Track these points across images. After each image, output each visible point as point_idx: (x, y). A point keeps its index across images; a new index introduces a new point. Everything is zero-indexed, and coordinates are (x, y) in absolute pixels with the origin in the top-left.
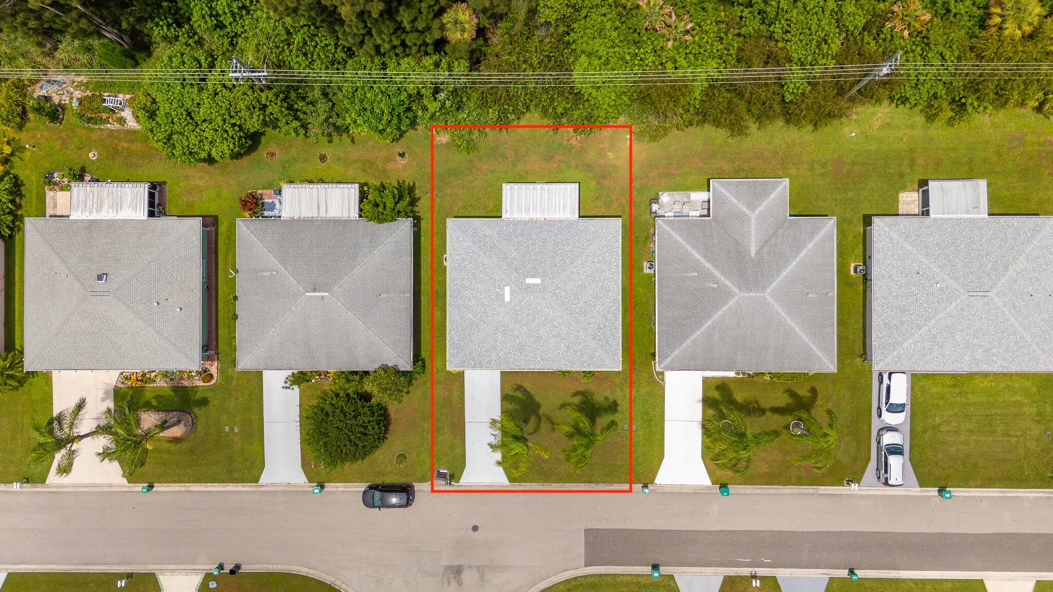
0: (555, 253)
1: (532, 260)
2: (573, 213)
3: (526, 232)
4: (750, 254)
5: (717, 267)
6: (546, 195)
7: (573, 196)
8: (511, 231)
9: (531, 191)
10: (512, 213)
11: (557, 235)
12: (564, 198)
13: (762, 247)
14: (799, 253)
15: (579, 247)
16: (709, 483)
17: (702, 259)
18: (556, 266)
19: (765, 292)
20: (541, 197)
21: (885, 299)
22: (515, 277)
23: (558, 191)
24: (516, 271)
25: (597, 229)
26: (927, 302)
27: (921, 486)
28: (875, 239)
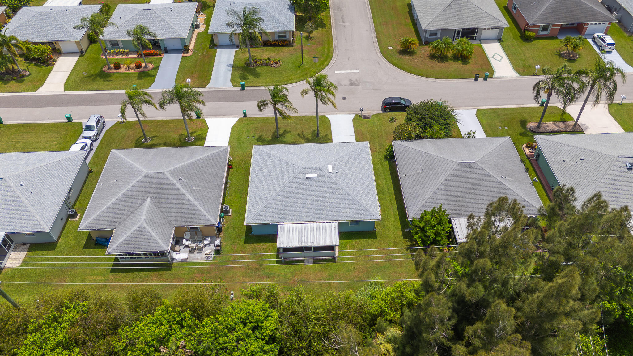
0: (296, 197)
1: (313, 191)
2: (283, 228)
3: (319, 211)
4: (151, 199)
5: (178, 190)
6: (303, 239)
7: (282, 239)
8: (330, 212)
9: (315, 241)
10: (330, 227)
11: (295, 210)
12: (289, 237)
13: (141, 205)
14: (115, 202)
15: (278, 201)
16: (206, 120)
17: (187, 195)
18: (295, 187)
19: (147, 173)
20: (307, 237)
21: (62, 184)
22: (325, 178)
23: (294, 242)
24: (325, 182)
25: (264, 216)
26: (34, 177)
27: (81, 122)
28: (54, 218)
